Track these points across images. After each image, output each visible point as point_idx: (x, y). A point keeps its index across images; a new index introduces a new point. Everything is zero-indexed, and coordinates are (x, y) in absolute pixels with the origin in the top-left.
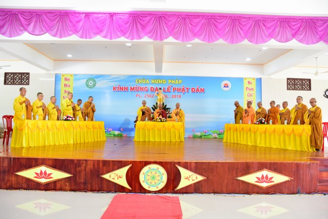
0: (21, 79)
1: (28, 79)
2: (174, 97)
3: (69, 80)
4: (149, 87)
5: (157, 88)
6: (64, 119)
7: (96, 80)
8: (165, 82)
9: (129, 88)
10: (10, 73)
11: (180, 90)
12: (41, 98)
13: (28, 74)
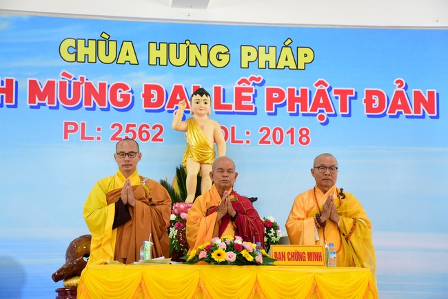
2: (272, 136)
4: (137, 82)
5: (178, 89)
8: (225, 58)
9: (24, 88)
11: (303, 101)
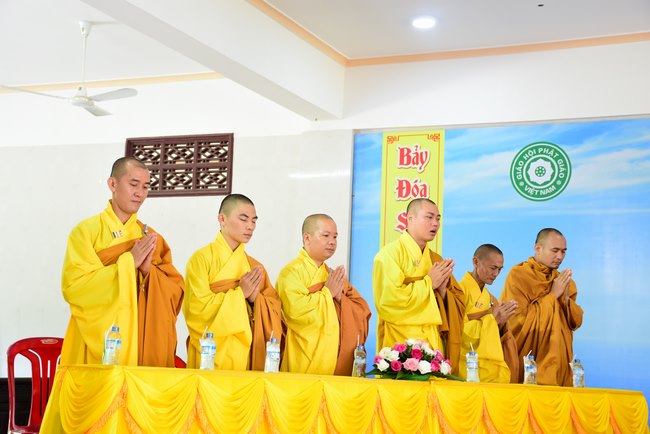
1: (227, 163)
3: (420, 159)
7: (570, 151)
10: (148, 141)
12: (242, 227)
13: (227, 139)
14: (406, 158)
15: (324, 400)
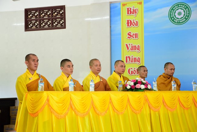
0: (52, 19)
1: (63, 17)
3: (135, 12)
6: (128, 87)
10: (33, 9)
13: (63, 8)
14: (129, 11)
15: (111, 99)
